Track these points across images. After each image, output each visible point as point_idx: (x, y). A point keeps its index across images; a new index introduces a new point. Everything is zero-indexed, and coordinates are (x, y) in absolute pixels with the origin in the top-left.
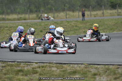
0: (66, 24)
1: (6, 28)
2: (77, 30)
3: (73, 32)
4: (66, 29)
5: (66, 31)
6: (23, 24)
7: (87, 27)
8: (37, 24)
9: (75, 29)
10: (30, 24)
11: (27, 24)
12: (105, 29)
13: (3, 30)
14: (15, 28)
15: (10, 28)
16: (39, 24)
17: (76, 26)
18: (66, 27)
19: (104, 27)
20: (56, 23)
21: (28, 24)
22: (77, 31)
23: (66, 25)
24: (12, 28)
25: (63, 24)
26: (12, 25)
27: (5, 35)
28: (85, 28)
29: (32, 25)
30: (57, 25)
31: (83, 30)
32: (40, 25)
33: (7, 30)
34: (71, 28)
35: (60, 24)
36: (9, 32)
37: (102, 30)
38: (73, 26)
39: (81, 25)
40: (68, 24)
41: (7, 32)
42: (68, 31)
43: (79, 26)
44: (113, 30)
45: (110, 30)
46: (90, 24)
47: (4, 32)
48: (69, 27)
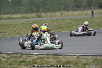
0: (62, 21)
1: (11, 25)
2: (70, 26)
3: (67, 28)
4: (61, 26)
5: (62, 28)
6: (25, 22)
7: (79, 24)
8: (37, 22)
9: (68, 26)
10: (31, 22)
11: (28, 22)
12: (94, 26)
13: (8, 27)
14: (18, 26)
15: (15, 26)
16: (38, 22)
17: (70, 23)
18: (62, 25)
19: (93, 24)
20: (53, 21)
21: (30, 22)
22: (71, 28)
23: (61, 23)
24: (16, 26)
25: (59, 22)
26: (16, 23)
27: (11, 31)
28: (78, 25)
29: (33, 23)
30: (54, 22)
31: (76, 27)
32: (40, 23)
33: (12, 27)
34: (65, 25)
35: (57, 22)
36: (14, 28)
37: (92, 26)
38: (67, 24)
39: (74, 23)
40: (63, 21)
41: (12, 29)
42: (63, 27)
43: (72, 23)
44: (101, 26)
45: (98, 26)
46: (81, 22)
47: (9, 29)
48: (64, 24)
